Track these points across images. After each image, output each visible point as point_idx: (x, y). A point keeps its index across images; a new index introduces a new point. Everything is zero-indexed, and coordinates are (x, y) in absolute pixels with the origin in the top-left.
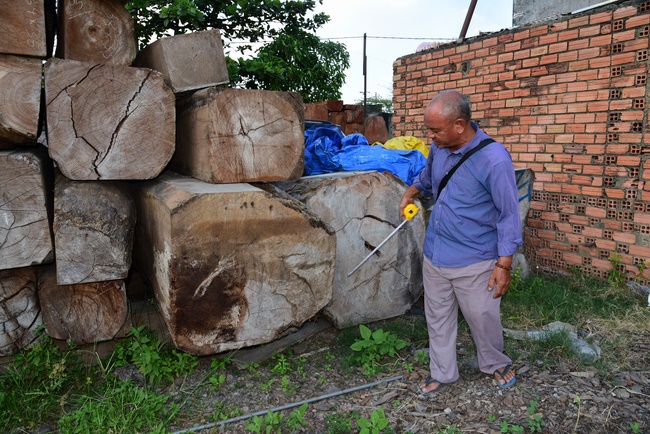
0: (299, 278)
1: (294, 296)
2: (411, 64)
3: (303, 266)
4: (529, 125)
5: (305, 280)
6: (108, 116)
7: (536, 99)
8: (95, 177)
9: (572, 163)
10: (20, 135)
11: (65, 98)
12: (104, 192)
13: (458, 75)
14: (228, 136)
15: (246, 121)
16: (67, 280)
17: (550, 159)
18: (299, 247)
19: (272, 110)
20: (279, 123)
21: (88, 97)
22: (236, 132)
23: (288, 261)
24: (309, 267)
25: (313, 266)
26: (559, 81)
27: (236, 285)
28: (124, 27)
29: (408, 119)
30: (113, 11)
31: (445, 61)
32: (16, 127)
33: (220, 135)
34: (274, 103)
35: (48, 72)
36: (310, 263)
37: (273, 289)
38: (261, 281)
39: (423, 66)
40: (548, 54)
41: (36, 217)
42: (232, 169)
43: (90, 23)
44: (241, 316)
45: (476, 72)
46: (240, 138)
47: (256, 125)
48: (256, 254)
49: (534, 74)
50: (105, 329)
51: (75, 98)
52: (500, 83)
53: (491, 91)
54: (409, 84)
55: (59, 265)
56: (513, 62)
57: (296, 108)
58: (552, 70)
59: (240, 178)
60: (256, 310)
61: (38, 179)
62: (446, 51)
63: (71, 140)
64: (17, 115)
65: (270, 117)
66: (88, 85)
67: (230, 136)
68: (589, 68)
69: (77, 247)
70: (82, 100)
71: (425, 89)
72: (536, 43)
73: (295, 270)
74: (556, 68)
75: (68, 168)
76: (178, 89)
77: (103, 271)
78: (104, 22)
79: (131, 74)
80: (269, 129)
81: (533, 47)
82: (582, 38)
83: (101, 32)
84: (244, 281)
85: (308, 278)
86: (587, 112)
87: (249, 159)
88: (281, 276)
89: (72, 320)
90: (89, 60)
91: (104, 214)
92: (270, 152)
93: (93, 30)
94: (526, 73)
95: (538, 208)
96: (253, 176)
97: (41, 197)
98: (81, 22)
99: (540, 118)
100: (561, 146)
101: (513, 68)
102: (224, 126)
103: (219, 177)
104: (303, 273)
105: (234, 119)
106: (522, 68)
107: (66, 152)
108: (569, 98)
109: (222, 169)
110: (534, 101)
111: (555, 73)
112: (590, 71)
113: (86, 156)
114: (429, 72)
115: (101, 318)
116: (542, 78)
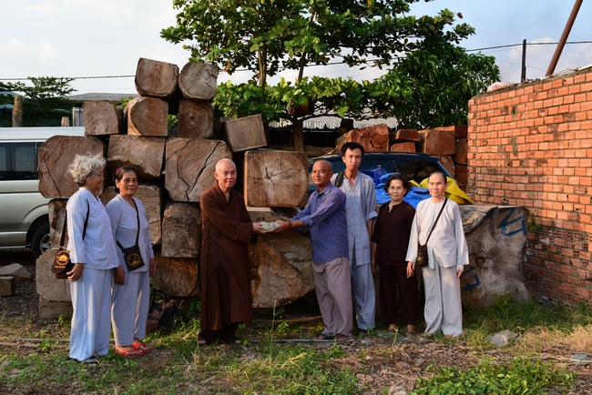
0: (293, 267)
1: (291, 279)
2: (481, 104)
3: (296, 260)
4: (553, 168)
5: (297, 270)
6: (195, 166)
7: (557, 143)
8: (186, 200)
9: (579, 203)
10: (152, 176)
11: (175, 158)
12: (190, 208)
13: (509, 117)
14: (258, 179)
15: (270, 170)
16: (166, 255)
17: (565, 199)
18: (293, 247)
19: (287, 163)
20: (291, 171)
21: (186, 157)
22: (263, 176)
23: (285, 255)
24: (300, 261)
25: (303, 261)
26: (570, 129)
27: (254, 266)
28: (209, 116)
29: (478, 156)
30: (203, 107)
31: (501, 104)
32: (150, 172)
33: (254, 178)
34: (288, 159)
35: (167, 144)
36: (301, 259)
37: (276, 272)
38: (268, 265)
39: (487, 107)
40: (563, 105)
41: (155, 219)
42: (260, 198)
43: (191, 115)
44: (257, 287)
45: (521, 116)
46: (266, 180)
47: (276, 172)
48: (266, 249)
49: (556, 121)
50: (184, 289)
51: (179, 157)
52: (535, 127)
53: (530, 134)
54: (480, 122)
55: (164, 245)
56: (543, 109)
57: (302, 162)
58: (566, 119)
59: (265, 204)
60: (265, 284)
61: (158, 199)
62: (502, 94)
63: (175, 179)
64: (152, 166)
65: (285, 167)
66: (186, 150)
67: (260, 179)
68: (587, 119)
69: (173, 236)
70: (183, 158)
71: (490, 128)
72: (556, 94)
73: (291, 262)
74: (568, 117)
75: (174, 194)
76: (235, 150)
77: (185, 252)
78: (199, 113)
79: (208, 143)
80: (285, 175)
81: (554, 97)
82: (582, 93)
83: (196, 119)
84: (259, 264)
85: (300, 268)
86: (587, 158)
87: (271, 193)
88: (282, 265)
89: (167, 280)
90: (188, 137)
91: (188, 220)
92: (285, 188)
93: (192, 118)
94: (550, 120)
95: (560, 244)
96: (273, 203)
97: (158, 210)
98: (187, 114)
99: (560, 160)
100: (572, 187)
101: (543, 114)
102: (256, 173)
103: (253, 203)
104: (295, 264)
105: (263, 169)
106: (548, 115)
107: (173, 185)
108: (576, 144)
109: (254, 198)
110: (555, 145)
111: (568, 122)
112: (588, 122)
113: (183, 188)
114: (491, 113)
115: (182, 282)
116: (560, 125)
